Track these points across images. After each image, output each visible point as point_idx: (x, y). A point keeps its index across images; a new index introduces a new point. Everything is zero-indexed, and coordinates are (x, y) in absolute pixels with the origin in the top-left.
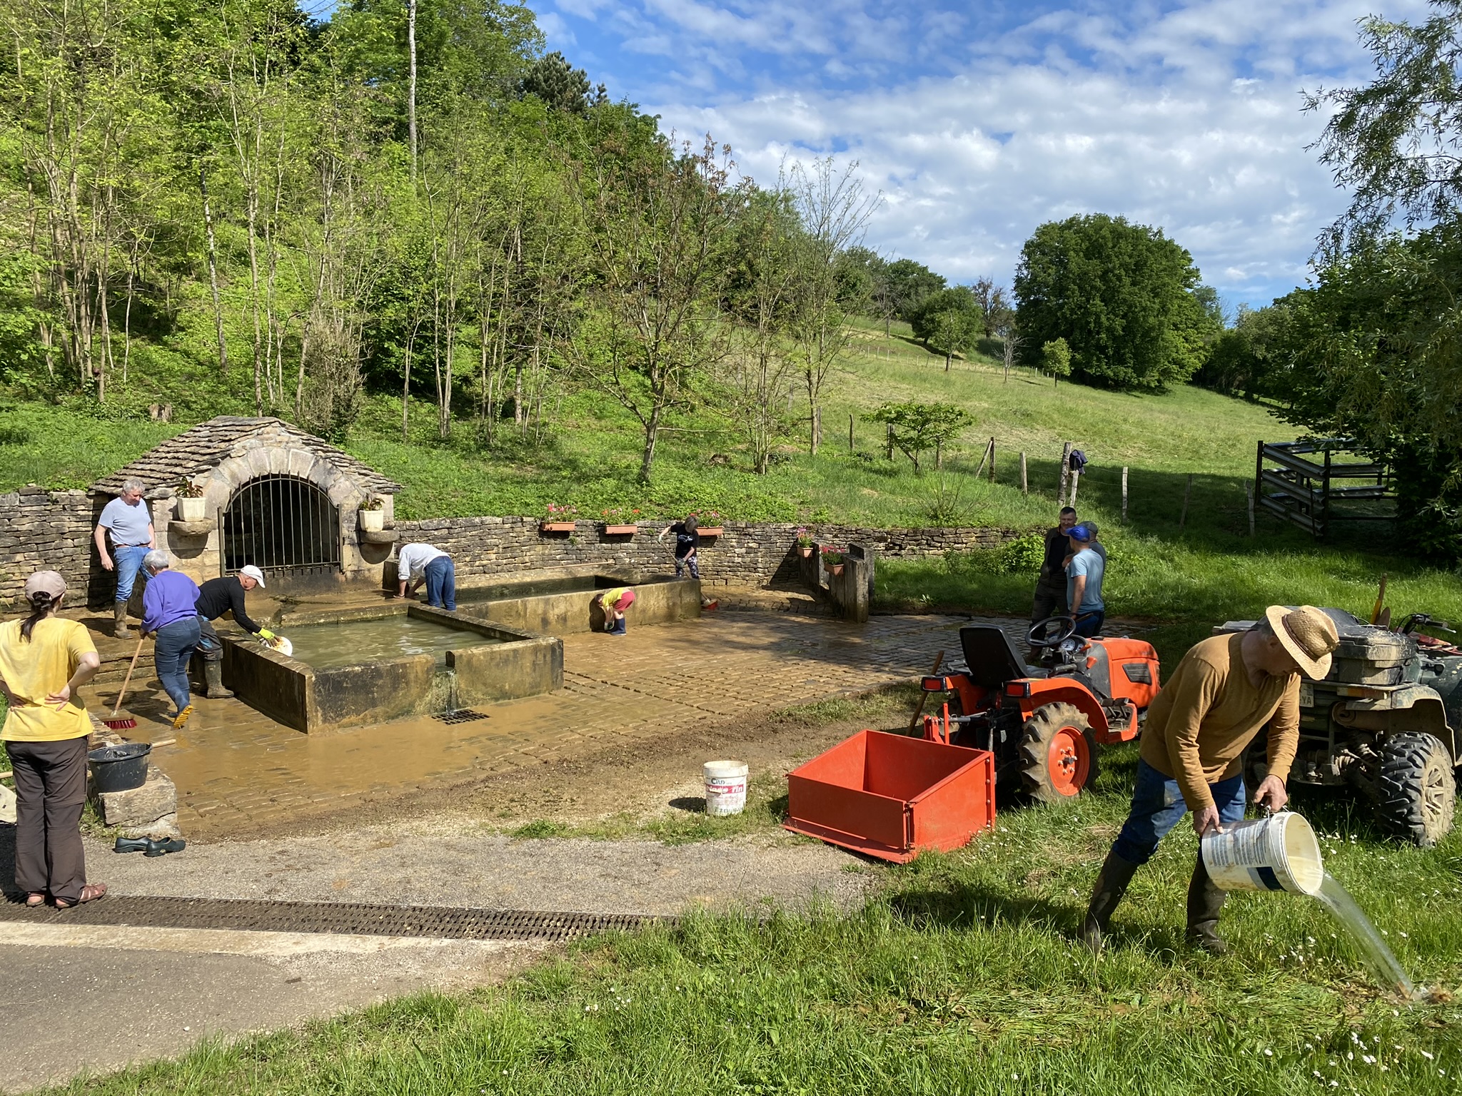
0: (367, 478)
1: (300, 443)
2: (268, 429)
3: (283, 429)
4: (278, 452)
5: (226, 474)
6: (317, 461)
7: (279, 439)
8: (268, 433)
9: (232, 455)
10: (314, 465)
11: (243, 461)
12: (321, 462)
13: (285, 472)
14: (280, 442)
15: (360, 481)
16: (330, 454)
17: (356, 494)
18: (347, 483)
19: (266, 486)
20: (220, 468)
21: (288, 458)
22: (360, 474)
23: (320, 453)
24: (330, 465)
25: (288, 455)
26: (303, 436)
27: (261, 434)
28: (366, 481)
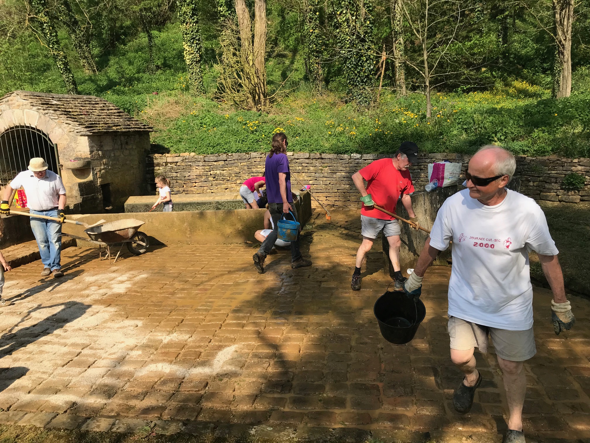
1: (29, 105)
2: (11, 98)
3: (19, 97)
4: (18, 112)
6: (40, 117)
7: (17, 103)
8: (11, 100)
10: (39, 120)
11: (2, 118)
12: (43, 116)
13: (22, 124)
14: (19, 106)
15: (67, 128)
16: (46, 111)
17: (66, 137)
18: (60, 130)
19: (12, 132)
21: (23, 115)
22: (66, 123)
23: (42, 111)
24: (48, 118)
25: (23, 113)
26: (30, 100)
27: (8, 101)
28: (70, 128)
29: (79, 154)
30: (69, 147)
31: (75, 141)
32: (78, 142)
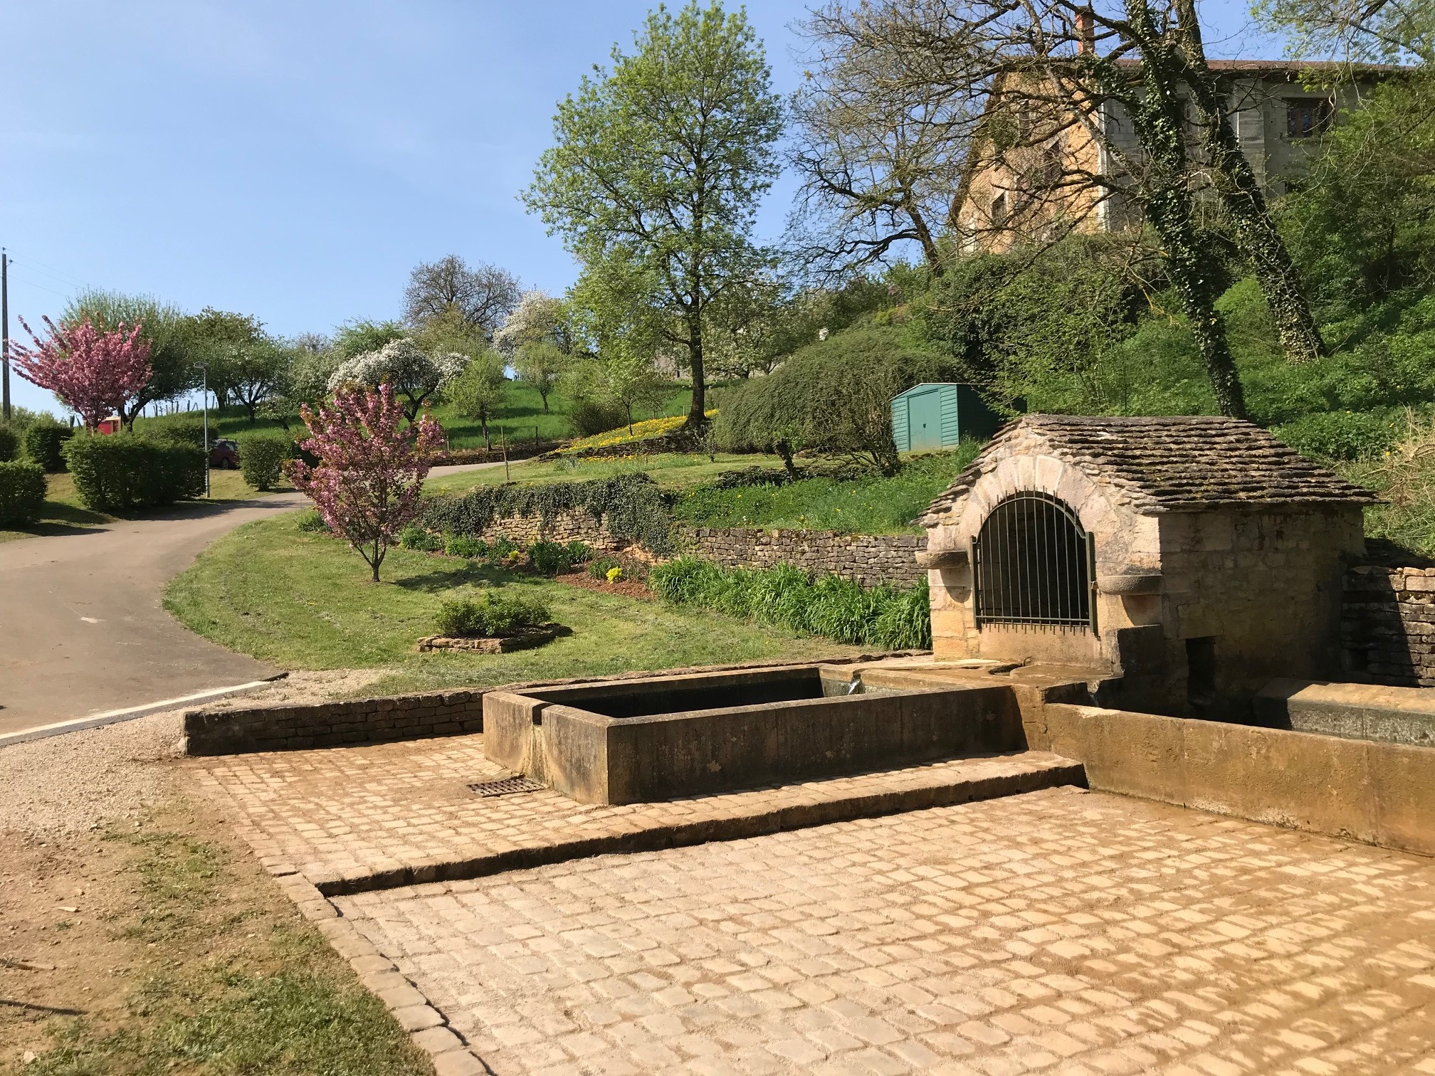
0: (1124, 491)
1: (1046, 448)
2: (1015, 432)
3: (1029, 428)
4: (1025, 460)
5: (981, 497)
6: (1065, 471)
7: (1025, 443)
8: (1016, 437)
9: (983, 470)
10: (1062, 476)
11: (996, 476)
12: (1070, 469)
13: (1031, 489)
14: (1028, 448)
15: (1116, 496)
16: (1078, 458)
17: (1113, 516)
18: (1102, 500)
20: (977, 489)
21: (1034, 468)
22: (1116, 485)
23: (1069, 458)
24: (1080, 474)
25: (1035, 464)
26: (1050, 435)
27: (1010, 439)
28: (1123, 496)
29: (1136, 557)
30: (1116, 540)
31: (1132, 524)
32: (1137, 529)
